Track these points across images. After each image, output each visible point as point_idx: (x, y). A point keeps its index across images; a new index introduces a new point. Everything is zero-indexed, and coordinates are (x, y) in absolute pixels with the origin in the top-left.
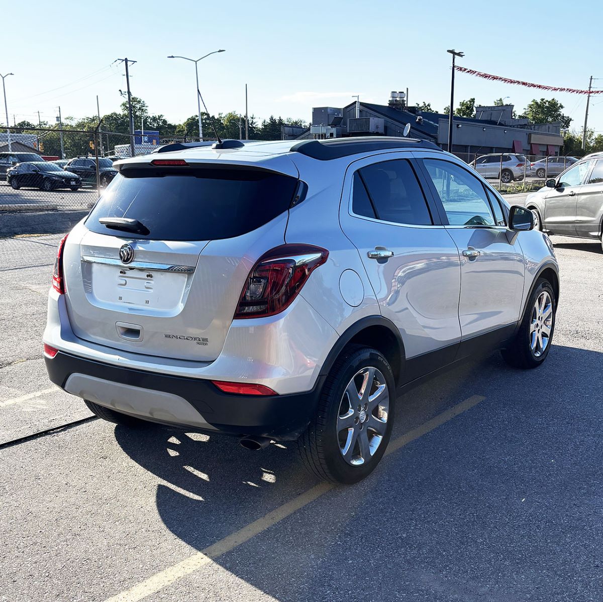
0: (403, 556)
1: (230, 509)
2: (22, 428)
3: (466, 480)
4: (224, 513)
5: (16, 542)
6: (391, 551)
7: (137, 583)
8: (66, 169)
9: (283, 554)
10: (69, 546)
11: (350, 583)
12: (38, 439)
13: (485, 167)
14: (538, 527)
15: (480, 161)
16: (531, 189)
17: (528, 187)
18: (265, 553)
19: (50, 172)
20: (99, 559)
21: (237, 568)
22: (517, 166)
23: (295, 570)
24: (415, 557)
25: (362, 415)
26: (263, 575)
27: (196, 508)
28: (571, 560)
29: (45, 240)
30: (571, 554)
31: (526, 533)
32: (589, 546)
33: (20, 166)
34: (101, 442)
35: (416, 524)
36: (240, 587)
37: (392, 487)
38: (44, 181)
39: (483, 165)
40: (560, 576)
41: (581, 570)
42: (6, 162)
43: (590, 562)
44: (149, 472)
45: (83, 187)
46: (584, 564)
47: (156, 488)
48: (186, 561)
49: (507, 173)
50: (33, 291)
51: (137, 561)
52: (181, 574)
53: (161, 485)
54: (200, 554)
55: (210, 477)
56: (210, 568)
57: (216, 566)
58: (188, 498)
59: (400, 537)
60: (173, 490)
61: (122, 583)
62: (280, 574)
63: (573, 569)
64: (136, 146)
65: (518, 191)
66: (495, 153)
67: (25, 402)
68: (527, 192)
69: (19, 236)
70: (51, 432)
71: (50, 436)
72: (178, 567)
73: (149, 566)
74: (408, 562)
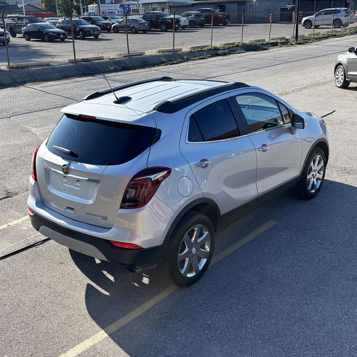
0: (206, 336)
1: (122, 301)
2: (21, 241)
3: (251, 284)
4: (119, 304)
5: (13, 320)
6: (200, 332)
7: (70, 349)
8: (57, 27)
9: (145, 332)
10: (39, 324)
11: (175, 352)
12: (29, 250)
13: (323, 17)
14: (282, 318)
15: (320, 14)
16: (353, 33)
17: (351, 32)
18: (136, 332)
19: (48, 30)
20: (53, 333)
21: (120, 341)
22: (345, 16)
23: (149, 343)
24: (212, 336)
25: (194, 250)
26: (133, 346)
27: (105, 300)
28: (294, 341)
29: (42, 87)
30: (295, 337)
31: (275, 322)
32: (306, 332)
33: (30, 26)
34: (61, 252)
35: (217, 314)
36: (120, 353)
37: (210, 288)
38: (44, 35)
39: (322, 16)
40: (285, 352)
41: (297, 348)
42: (21, 23)
43: (304, 343)
44: (84, 274)
45: (68, 37)
46: (300, 344)
47: (86, 286)
48: (96, 335)
49: (338, 22)
50: (33, 133)
51: (71, 334)
52: (92, 344)
53: (89, 284)
54: (103, 331)
55: (115, 279)
56: (107, 340)
57: (110, 339)
58: (102, 293)
59: (207, 323)
60: (95, 288)
61: (63, 348)
62: (141, 346)
63: (293, 348)
64: (101, 5)
65: (344, 35)
66: (332, 8)
67: (23, 222)
68: (350, 35)
69: (27, 84)
70: (36, 245)
71: (34, 247)
72: (91, 339)
73: (77, 338)
74: (208, 339)
